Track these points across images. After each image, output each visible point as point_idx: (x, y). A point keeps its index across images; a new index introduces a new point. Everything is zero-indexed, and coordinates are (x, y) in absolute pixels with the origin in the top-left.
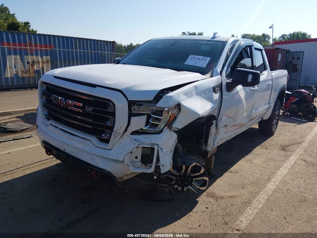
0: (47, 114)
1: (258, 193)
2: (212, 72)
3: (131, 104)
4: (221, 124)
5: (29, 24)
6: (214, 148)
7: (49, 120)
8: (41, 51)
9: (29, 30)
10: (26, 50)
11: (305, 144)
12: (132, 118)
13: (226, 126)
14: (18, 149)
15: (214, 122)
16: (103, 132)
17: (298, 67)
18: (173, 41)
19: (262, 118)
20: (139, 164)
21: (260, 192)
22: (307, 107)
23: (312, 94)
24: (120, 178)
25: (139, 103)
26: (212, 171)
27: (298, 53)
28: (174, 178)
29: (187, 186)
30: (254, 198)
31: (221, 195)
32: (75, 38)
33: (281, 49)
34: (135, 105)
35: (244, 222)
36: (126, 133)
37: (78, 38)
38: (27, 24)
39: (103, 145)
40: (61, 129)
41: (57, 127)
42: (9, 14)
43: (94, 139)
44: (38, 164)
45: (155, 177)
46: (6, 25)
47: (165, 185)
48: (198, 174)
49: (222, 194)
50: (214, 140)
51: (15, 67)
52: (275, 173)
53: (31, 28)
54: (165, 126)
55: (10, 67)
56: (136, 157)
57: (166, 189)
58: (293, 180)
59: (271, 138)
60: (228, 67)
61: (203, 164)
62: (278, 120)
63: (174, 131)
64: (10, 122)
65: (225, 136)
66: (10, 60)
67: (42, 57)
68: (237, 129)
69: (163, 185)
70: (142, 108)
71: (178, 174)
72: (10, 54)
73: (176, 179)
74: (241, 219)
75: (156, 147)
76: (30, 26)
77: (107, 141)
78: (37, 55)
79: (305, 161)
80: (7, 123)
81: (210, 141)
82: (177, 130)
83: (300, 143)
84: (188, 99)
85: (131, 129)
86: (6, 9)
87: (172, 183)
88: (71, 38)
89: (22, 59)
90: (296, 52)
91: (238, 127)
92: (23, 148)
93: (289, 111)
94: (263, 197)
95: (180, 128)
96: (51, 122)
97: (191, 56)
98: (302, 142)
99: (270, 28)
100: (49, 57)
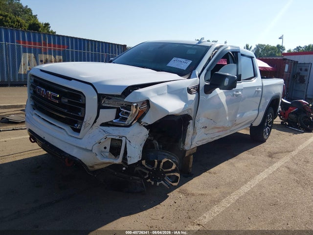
0: (34, 104)
1: (229, 194)
2: (191, 75)
3: (101, 97)
4: (199, 125)
5: (49, 25)
6: (192, 147)
7: (34, 109)
8: (55, 50)
9: (48, 31)
10: (40, 49)
11: (294, 153)
12: (101, 110)
13: (206, 127)
14: (15, 138)
15: (191, 121)
16: (76, 122)
17: (305, 78)
18: (162, 44)
19: (252, 125)
20: (107, 154)
21: (232, 193)
22: (306, 117)
23: (311, 105)
24: (91, 167)
25: (109, 97)
26: (191, 170)
27: (306, 65)
28: (148, 172)
29: (159, 181)
30: (224, 197)
31: (193, 192)
32: (88, 40)
33: (289, 60)
34: (105, 98)
35: (206, 219)
36: (95, 124)
37: (91, 40)
38: (47, 25)
39: (75, 134)
40: (43, 119)
41: (39, 117)
42: (31, 15)
43: (68, 129)
44: (29, 152)
45: (124, 169)
46: (27, 25)
47: (138, 178)
48: (170, 170)
49: (195, 191)
50: (192, 139)
51: (29, 65)
52: (254, 177)
53: (50, 29)
54: (134, 120)
55: (24, 64)
56: (105, 148)
57: (138, 181)
58: (270, 185)
59: (262, 145)
60: (207, 71)
61: (177, 161)
62: (271, 128)
63: (144, 126)
64: (13, 114)
65: (205, 137)
66: (25, 57)
67: (55, 57)
68: (219, 132)
69: (135, 177)
70: (111, 101)
71: (151, 169)
72: (25, 52)
73: (149, 174)
74: (205, 215)
75: (124, 139)
76: (50, 27)
77: (78, 131)
78: (50, 54)
79: (288, 168)
80: (10, 115)
81: (188, 140)
82: (146, 125)
83: (289, 152)
84: (158, 97)
85: (100, 121)
86: (30, 10)
87: (146, 177)
88: (84, 40)
89: (36, 57)
90: (304, 63)
91: (220, 130)
92: (20, 138)
93: (287, 121)
94: (234, 197)
95: (150, 123)
96: (35, 112)
97: (174, 59)
98: (292, 151)
99: (280, 38)
100: (61, 57)
